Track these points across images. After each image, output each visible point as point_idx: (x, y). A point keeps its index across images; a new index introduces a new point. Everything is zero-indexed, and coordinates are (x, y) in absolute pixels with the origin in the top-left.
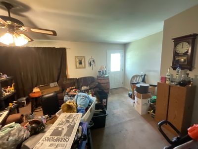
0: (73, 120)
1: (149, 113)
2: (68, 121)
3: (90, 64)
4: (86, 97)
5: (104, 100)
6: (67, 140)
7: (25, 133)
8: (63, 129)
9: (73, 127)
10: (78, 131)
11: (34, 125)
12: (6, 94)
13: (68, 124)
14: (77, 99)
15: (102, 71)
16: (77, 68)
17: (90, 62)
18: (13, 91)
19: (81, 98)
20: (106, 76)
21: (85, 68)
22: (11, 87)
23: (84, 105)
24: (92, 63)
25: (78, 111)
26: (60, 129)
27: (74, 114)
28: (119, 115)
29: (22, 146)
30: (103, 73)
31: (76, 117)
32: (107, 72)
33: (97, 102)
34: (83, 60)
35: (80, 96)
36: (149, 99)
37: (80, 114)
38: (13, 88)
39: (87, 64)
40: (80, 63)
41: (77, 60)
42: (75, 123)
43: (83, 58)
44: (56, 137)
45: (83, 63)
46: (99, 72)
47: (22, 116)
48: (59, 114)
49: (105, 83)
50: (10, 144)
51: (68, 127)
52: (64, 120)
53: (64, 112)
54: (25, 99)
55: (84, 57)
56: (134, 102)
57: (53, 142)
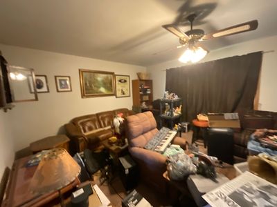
7: (191, 166)
11: (203, 162)
12: (175, 114)
18: (180, 113)
22: (179, 108)
47: (186, 142)
48: (243, 170)
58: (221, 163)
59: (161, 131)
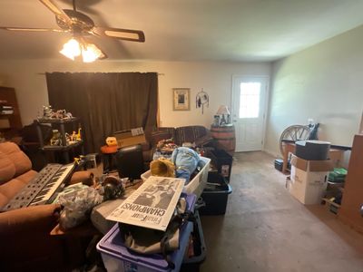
0: (169, 188)
1: (324, 203)
2: (161, 188)
3: (199, 103)
4: (193, 155)
5: (225, 168)
6: (161, 213)
7: (96, 197)
8: (154, 197)
9: (170, 197)
10: (179, 204)
11: (109, 185)
12: (71, 143)
13: (162, 192)
14: (175, 156)
15: (221, 117)
16: (174, 110)
17: (200, 100)
18: (80, 139)
19: (183, 155)
20: (229, 125)
21: (189, 109)
22: (77, 133)
23: (189, 168)
24: (203, 101)
25: (178, 176)
26: (148, 197)
27: (172, 179)
28: (254, 198)
29: (93, 212)
30: (223, 120)
31: (176, 184)
32: (232, 118)
33: (210, 170)
34: (186, 96)
35: (182, 151)
36: (328, 174)
37: (182, 181)
38: (79, 135)
39: (194, 104)
40: (181, 100)
41: (176, 95)
42: (173, 193)
43: (187, 91)
44: (143, 207)
45: (186, 101)
46: (215, 117)
47: (92, 175)
48: (147, 177)
49: (226, 140)
50: (77, 207)
51: (162, 195)
52: (155, 185)
53: (153, 174)
54: (94, 156)
55: (188, 89)
56: (289, 178)
57: (138, 212)
58: (131, 181)
59: (44, 171)
